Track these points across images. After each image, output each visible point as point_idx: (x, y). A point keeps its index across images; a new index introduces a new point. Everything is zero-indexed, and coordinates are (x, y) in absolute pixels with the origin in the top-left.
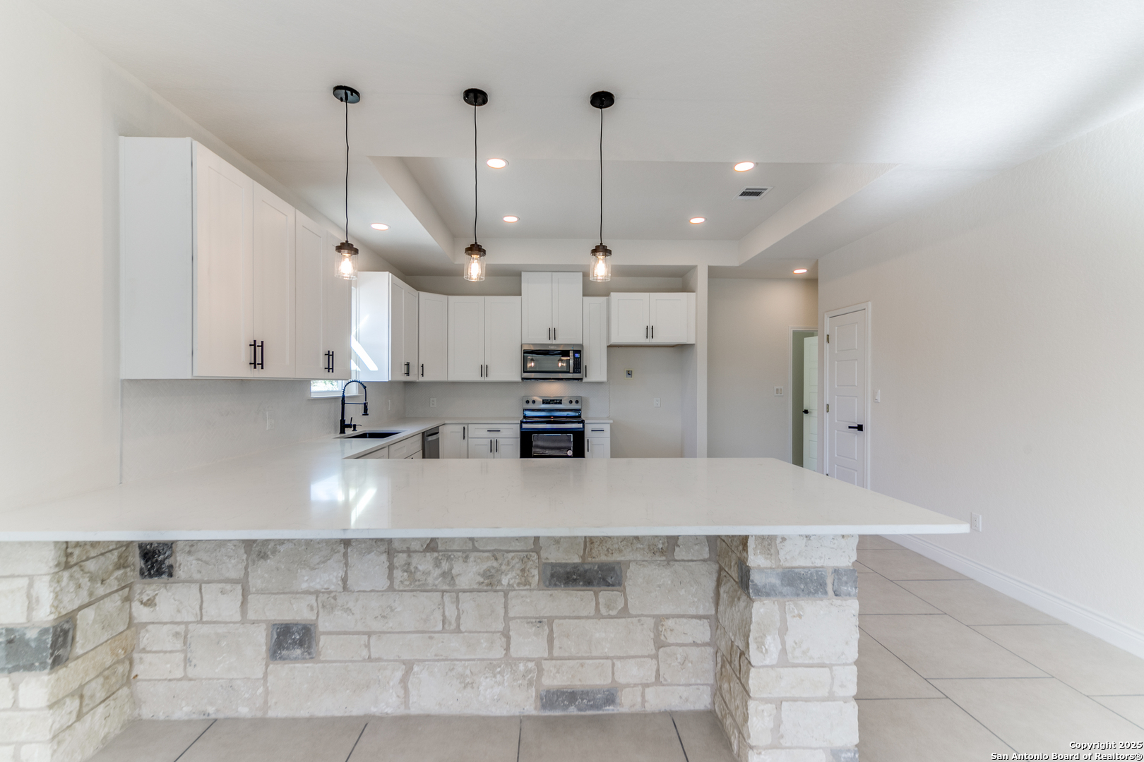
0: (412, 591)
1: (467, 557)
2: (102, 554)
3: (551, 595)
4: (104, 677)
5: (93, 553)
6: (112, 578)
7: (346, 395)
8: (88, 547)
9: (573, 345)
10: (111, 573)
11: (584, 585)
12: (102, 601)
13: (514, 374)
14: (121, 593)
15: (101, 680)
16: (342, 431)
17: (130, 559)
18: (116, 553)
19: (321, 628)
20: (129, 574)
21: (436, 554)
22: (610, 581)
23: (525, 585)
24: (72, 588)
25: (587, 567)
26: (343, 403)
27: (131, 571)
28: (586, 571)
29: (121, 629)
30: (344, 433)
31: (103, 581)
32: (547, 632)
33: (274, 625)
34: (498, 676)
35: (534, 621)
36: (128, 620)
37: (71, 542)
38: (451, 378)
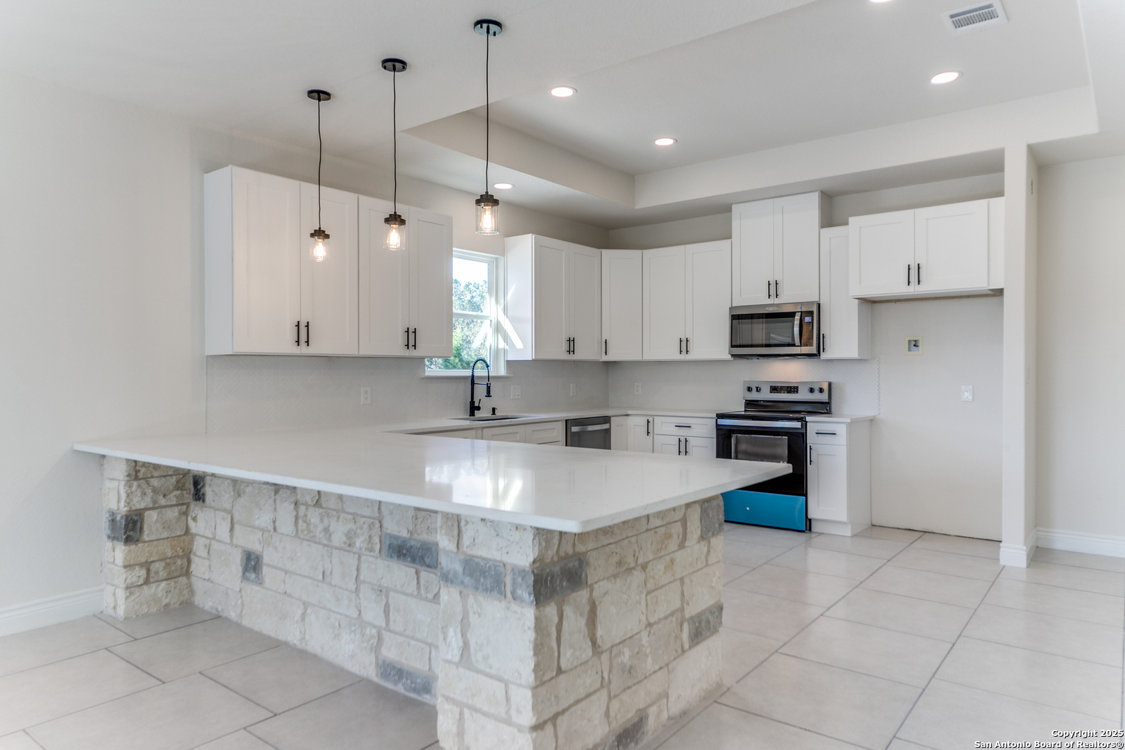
0: (308, 540)
1: (339, 517)
2: (164, 476)
3: (388, 566)
4: (166, 563)
5: (156, 474)
6: (172, 495)
7: (475, 375)
8: (151, 469)
9: (796, 304)
10: (171, 492)
11: (411, 562)
12: (164, 509)
13: (722, 350)
14: (179, 507)
15: (163, 564)
16: (472, 414)
17: (187, 485)
18: (174, 478)
19: (266, 559)
20: (185, 495)
21: (321, 510)
22: (427, 561)
23: (371, 551)
24: (139, 493)
25: (413, 543)
26: (473, 383)
27: (187, 493)
28: (411, 547)
29: (179, 533)
30: (474, 415)
31: (164, 496)
32: (384, 602)
33: (245, 551)
34: (352, 634)
35: (377, 588)
36: (185, 529)
37: (139, 461)
38: (647, 357)
